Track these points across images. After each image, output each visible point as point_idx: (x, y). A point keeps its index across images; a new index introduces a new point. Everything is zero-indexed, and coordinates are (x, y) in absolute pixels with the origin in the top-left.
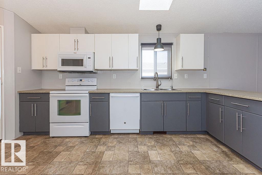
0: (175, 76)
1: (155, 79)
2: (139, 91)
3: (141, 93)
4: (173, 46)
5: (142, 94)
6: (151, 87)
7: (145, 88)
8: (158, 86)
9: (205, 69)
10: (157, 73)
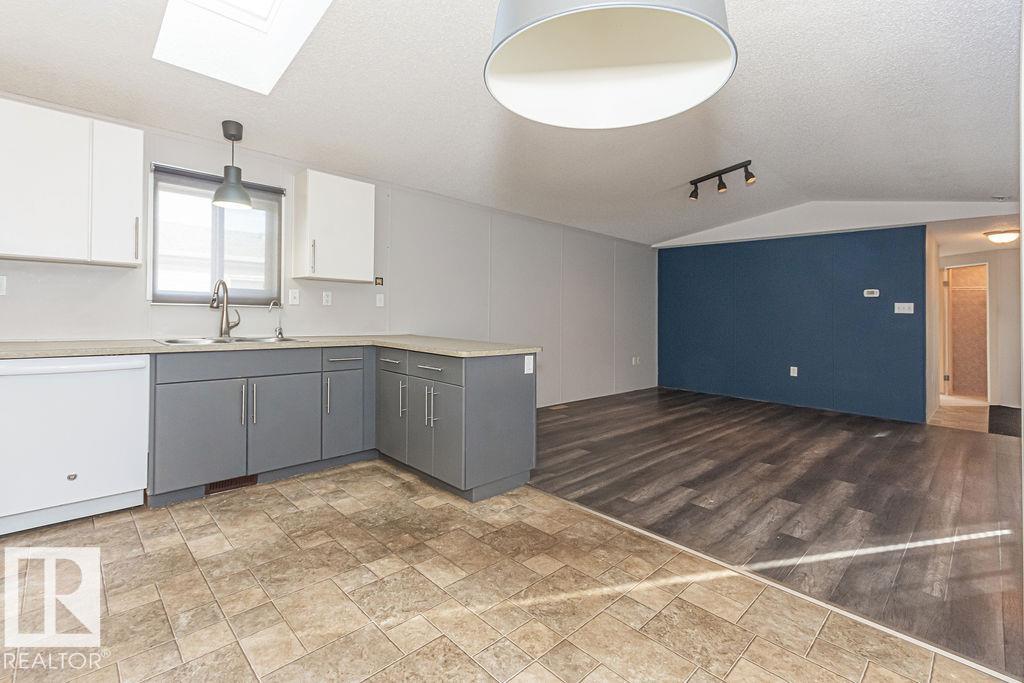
0: (291, 296)
1: (215, 305)
2: (149, 348)
3: (154, 356)
4: (283, 198)
5: (158, 356)
6: (199, 333)
7: (172, 339)
8: (226, 331)
9: (379, 281)
10: (224, 284)
